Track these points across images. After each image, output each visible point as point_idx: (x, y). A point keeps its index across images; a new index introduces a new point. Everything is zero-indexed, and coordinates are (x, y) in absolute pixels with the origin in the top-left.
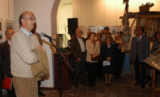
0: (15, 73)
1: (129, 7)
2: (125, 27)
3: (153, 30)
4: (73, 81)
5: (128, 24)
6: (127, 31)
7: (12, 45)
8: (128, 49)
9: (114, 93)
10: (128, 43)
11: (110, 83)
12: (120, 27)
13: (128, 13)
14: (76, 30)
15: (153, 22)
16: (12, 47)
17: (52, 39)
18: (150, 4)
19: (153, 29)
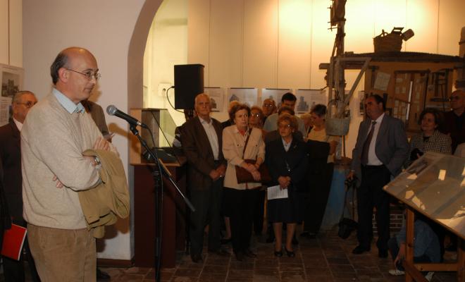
0: (35, 216)
1: (346, 38)
2: (333, 93)
3: (411, 103)
4: (186, 242)
5: (343, 84)
6: (340, 104)
7: (27, 140)
8: (343, 155)
9: (300, 276)
10: (341, 136)
11: (289, 249)
12: (321, 93)
13: (343, 56)
14: (196, 99)
15: (411, 83)
16: (29, 144)
17: (138, 123)
18: (403, 31)
19: (409, 101)
